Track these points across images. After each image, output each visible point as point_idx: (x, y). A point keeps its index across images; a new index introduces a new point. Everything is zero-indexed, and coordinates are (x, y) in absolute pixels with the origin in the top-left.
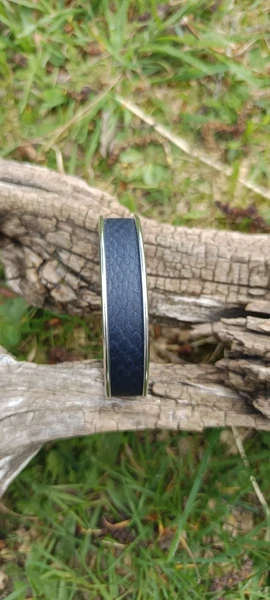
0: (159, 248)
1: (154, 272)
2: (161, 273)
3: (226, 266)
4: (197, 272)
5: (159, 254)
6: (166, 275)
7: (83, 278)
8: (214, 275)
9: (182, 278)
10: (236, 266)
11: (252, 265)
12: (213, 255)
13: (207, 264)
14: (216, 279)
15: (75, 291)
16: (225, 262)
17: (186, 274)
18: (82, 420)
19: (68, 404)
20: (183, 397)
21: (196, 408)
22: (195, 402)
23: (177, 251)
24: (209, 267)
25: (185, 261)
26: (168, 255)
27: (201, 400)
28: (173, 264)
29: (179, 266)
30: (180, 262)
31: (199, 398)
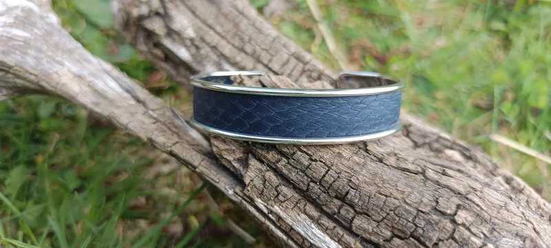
0: (241, 16)
1: (223, 34)
2: (229, 37)
3: (285, 57)
4: (258, 50)
5: (238, 20)
6: (233, 42)
7: (164, 8)
8: (270, 61)
9: (242, 50)
10: (293, 61)
11: (307, 67)
12: (279, 42)
13: (271, 48)
14: (270, 66)
15: (150, 11)
16: (287, 53)
17: (248, 48)
18: (55, 70)
19: (59, 59)
20: (156, 112)
21: (159, 124)
22: (162, 120)
23: (254, 25)
24: (270, 52)
25: (254, 36)
26: (244, 24)
27: (170, 123)
28: (244, 36)
29: (246, 38)
30: (249, 36)
31: (170, 121)
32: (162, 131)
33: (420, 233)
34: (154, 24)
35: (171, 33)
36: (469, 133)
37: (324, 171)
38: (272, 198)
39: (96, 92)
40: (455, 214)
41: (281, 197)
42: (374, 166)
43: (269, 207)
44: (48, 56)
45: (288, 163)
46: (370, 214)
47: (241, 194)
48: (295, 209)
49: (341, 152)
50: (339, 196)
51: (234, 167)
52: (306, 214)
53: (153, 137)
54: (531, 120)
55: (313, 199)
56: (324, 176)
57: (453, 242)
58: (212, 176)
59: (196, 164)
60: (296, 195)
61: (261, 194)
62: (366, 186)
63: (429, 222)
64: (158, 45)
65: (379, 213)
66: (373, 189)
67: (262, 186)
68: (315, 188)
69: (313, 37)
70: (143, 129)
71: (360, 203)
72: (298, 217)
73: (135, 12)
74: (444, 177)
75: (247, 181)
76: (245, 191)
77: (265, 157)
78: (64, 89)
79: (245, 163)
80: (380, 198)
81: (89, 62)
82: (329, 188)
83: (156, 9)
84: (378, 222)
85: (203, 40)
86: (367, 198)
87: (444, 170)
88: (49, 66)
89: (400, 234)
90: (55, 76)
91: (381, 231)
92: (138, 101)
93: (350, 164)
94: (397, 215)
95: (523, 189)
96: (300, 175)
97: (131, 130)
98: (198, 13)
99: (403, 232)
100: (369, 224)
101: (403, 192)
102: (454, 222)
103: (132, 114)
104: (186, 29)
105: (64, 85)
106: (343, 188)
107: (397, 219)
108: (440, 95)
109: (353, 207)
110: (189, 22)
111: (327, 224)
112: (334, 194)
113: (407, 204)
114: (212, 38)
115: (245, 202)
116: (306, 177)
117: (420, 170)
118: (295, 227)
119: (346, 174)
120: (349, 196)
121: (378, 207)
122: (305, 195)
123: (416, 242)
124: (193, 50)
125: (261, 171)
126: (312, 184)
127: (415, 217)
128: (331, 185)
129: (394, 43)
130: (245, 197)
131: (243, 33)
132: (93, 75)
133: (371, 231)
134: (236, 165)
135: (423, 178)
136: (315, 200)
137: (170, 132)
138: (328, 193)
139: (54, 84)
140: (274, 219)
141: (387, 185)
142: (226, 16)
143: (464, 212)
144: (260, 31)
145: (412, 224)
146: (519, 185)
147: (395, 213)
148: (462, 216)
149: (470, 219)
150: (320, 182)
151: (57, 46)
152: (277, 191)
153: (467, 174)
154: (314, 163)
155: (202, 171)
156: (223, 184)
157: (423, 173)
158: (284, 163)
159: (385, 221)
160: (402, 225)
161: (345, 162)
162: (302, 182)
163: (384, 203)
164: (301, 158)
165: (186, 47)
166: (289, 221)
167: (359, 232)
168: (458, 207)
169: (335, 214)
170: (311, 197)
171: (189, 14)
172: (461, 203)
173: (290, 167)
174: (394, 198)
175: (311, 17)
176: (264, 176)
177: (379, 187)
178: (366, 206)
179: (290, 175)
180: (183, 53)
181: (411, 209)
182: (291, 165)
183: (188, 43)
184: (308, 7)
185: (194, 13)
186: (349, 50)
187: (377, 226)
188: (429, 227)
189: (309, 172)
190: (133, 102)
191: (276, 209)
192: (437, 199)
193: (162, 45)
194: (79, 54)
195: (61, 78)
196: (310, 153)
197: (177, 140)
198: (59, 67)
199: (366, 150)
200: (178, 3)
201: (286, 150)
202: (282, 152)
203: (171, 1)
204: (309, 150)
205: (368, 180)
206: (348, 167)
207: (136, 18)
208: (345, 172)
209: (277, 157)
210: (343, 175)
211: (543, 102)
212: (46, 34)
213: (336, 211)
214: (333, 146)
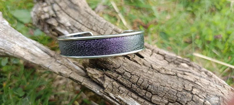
0: (90, 15)
1: (83, 23)
2: (85, 25)
3: (111, 31)
4: (99, 29)
5: (88, 17)
6: (87, 26)
7: (56, 14)
8: (104, 33)
9: (92, 30)
10: (114, 33)
12: (107, 25)
13: (104, 28)
15: (50, 16)
16: (111, 29)
17: (94, 29)
18: (12, 46)
19: (12, 41)
20: (60, 60)
21: (62, 65)
22: (63, 64)
23: (95, 19)
24: (104, 29)
25: (96, 23)
26: (91, 19)
27: (67, 65)
28: (92, 23)
29: (93, 24)
30: (94, 23)
31: (67, 64)
32: (64, 69)
33: (179, 100)
34: (52, 21)
35: (60, 25)
36: (184, 53)
37: (137, 79)
38: (117, 93)
39: (32, 54)
40: (192, 90)
41: (121, 92)
42: (157, 74)
43: (116, 96)
44: (7, 40)
45: (122, 77)
46: (158, 94)
47: (103, 92)
48: (127, 96)
49: (143, 70)
50: (145, 88)
51: (98, 81)
52: (132, 97)
53: (61, 72)
54: (207, 46)
55: (134, 91)
56: (138, 81)
57: (193, 102)
58: (89, 86)
59: (81, 81)
60: (127, 90)
61: (112, 91)
62: (155, 83)
63: (182, 95)
64: (54, 30)
65: (162, 94)
66: (158, 84)
67: (112, 88)
68: (134, 86)
69: (117, 20)
70: (56, 68)
71: (154, 90)
72: (129, 99)
73: (43, 17)
74: (185, 76)
75: (105, 86)
76: (105, 91)
77: (112, 76)
78: (17, 54)
79: (103, 79)
80: (161, 87)
81: (27, 41)
82: (140, 86)
83: (52, 15)
84: (162, 97)
85: (74, 26)
86: (156, 88)
87: (184, 73)
88: (9, 44)
89: (171, 101)
90: (13, 49)
91: (164, 101)
92: (51, 56)
93: (147, 74)
95: (212, 76)
96: (127, 82)
97: (51, 70)
98: (71, 15)
99: (173, 100)
100: (158, 99)
101: (170, 84)
102: (192, 94)
103: (50, 62)
104: (66, 23)
105: (17, 52)
106: (146, 85)
107: (170, 95)
108: (171, 39)
109: (151, 92)
110: (67, 20)
111: (141, 101)
112: (142, 88)
113: (173, 89)
114: (78, 25)
115: (105, 95)
116: (130, 82)
117: (175, 74)
118: (128, 103)
119: (147, 79)
120: (149, 88)
121: (161, 91)
122: (131, 89)
123: (178, 104)
124: (71, 31)
125: (110, 81)
126: (133, 85)
127: (177, 94)
128: (141, 84)
129: (150, 20)
130: (105, 93)
131: (91, 22)
132: (29, 47)
133: (159, 101)
134: (99, 80)
135: (176, 77)
136: (135, 91)
137: (67, 69)
138: (140, 88)
139: (13, 53)
140: (118, 101)
141: (163, 82)
142: (83, 16)
143: (195, 89)
144: (98, 21)
145: (176, 97)
146: (210, 74)
147: (168, 93)
148: (195, 91)
149: (198, 92)
150: (136, 84)
151: (11, 35)
152: (119, 89)
153: (192, 73)
154: (133, 76)
155: (85, 84)
156: (94, 89)
157: (176, 75)
158: (120, 77)
159: (165, 96)
160: (172, 98)
161: (145, 74)
162: (128, 84)
163: (164, 89)
164: (127, 74)
165: (67, 30)
166: (125, 101)
167: (155, 102)
168: (193, 87)
169: (144, 96)
170: (133, 90)
171: (67, 16)
172: (193, 86)
173: (123, 79)
174: (167, 87)
175: (115, 11)
176: (112, 84)
177: (160, 83)
178: (157, 91)
179: (123, 82)
180: (66, 33)
181: (175, 91)
182: (123, 78)
183: (68, 28)
184: (113, 7)
185: (69, 15)
186: (132, 24)
187: (162, 99)
188: (183, 97)
189: (131, 80)
190: (49, 57)
191: (119, 97)
192: (184, 85)
193: (57, 30)
194: (21, 38)
195: (15, 50)
196: (130, 72)
197: (71, 72)
198: (14, 45)
199: (152, 68)
200: (62, 11)
201: (120, 72)
202: (118, 73)
203: (58, 11)
204: (130, 71)
205: (155, 81)
206: (147, 76)
207: (43, 19)
208: (146, 78)
209: (117, 75)
210: (145, 80)
211: (211, 38)
212: (4, 30)
213: (144, 95)
214: (139, 68)
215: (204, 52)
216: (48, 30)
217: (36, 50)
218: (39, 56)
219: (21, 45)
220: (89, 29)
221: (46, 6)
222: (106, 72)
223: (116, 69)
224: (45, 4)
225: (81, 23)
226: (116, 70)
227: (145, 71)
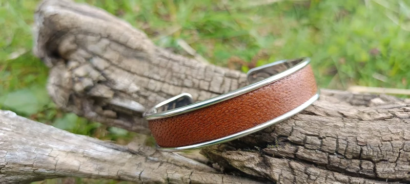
0: (170, 62)
1: (162, 79)
2: (167, 80)
3: (220, 79)
4: (197, 82)
5: (169, 65)
6: (172, 82)
7: (103, 75)
8: (210, 86)
9: (183, 86)
10: (228, 81)
11: (240, 81)
12: (211, 70)
13: (205, 76)
14: (211, 89)
15: (94, 81)
16: (220, 76)
17: (187, 83)
18: (47, 154)
19: (42, 144)
20: (155, 156)
21: (164, 164)
22: (165, 160)
23: (184, 65)
24: (207, 79)
25: (188, 72)
26: (176, 67)
27: (172, 161)
28: (179, 75)
29: (183, 76)
30: (185, 73)
31: (170, 159)
32: (173, 169)
34: (99, 91)
35: (117, 93)
37: (334, 143)
38: (305, 181)
39: (93, 159)
41: (313, 177)
44: (32, 145)
45: (306, 148)
46: (387, 159)
48: (328, 180)
49: (335, 124)
50: (355, 156)
51: (256, 171)
52: (338, 181)
53: (170, 176)
56: (338, 146)
59: (219, 183)
60: (322, 170)
62: (370, 140)
64: (108, 106)
65: (393, 156)
66: (375, 141)
67: (292, 176)
68: (335, 158)
70: (156, 173)
71: (375, 154)
73: (78, 87)
75: (276, 177)
77: (282, 152)
78: (64, 167)
79: (266, 164)
80: (387, 144)
81: (70, 138)
82: (345, 154)
83: (98, 78)
84: (395, 162)
85: (147, 89)
86: (378, 148)
88: (40, 152)
90: (51, 159)
91: (402, 168)
92: (133, 153)
94: (406, 151)
96: (318, 153)
97: (146, 179)
98: (132, 70)
100: (388, 167)
101: (398, 134)
103: (139, 165)
104: (129, 85)
105: (63, 164)
106: (356, 148)
109: (370, 159)
110: (129, 80)
112: (351, 157)
113: (407, 140)
114: (155, 85)
116: (324, 153)
117: (390, 115)
119: (351, 138)
120: (365, 153)
121: (389, 151)
122: (329, 167)
124: (142, 100)
125: (285, 164)
126: (331, 156)
128: (346, 151)
131: (177, 73)
133: (394, 171)
134: (258, 169)
135: (398, 119)
136: (338, 167)
137: (178, 168)
138: (345, 157)
139: (53, 167)
141: (384, 134)
142: (158, 65)
144: (191, 68)
147: (404, 150)
150: (337, 152)
151: (33, 135)
152: (306, 173)
154: (324, 140)
157: (395, 116)
158: (302, 150)
159: (400, 159)
161: (344, 130)
162: (322, 158)
163: (392, 146)
164: (312, 140)
165: (135, 99)
167: (385, 176)
169: (359, 171)
170: (334, 167)
171: (126, 73)
173: (308, 151)
174: (395, 140)
176: (290, 167)
177: (379, 137)
178: (381, 154)
179: (311, 157)
180: (135, 106)
182: (308, 149)
183: (135, 96)
185: (129, 71)
187: (396, 165)
189: (324, 148)
190: (129, 156)
193: (112, 105)
194: (56, 134)
195: (56, 159)
196: (316, 134)
197: (190, 171)
198: (49, 150)
199: (345, 116)
200: (113, 68)
201: (297, 140)
202: (294, 143)
203: (106, 68)
204: (314, 132)
205: (368, 136)
206: (349, 133)
207: (80, 92)
208: (349, 136)
209: (293, 148)
210: (350, 139)
211: (364, 57)
212: (15, 128)
213: (358, 168)
214: (327, 123)
215: (361, 81)
216: (93, 110)
217: (97, 150)
218: (109, 158)
219: (62, 148)
220: (177, 86)
221: (77, 67)
222: (267, 149)
223: (287, 137)
224: (73, 64)
225: (159, 80)
226: (288, 139)
227: (340, 124)
